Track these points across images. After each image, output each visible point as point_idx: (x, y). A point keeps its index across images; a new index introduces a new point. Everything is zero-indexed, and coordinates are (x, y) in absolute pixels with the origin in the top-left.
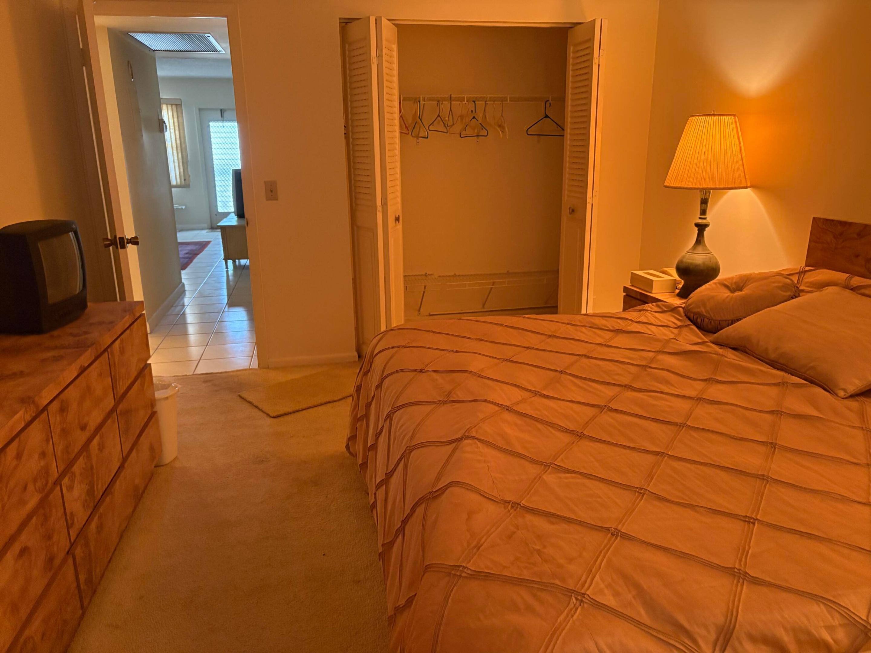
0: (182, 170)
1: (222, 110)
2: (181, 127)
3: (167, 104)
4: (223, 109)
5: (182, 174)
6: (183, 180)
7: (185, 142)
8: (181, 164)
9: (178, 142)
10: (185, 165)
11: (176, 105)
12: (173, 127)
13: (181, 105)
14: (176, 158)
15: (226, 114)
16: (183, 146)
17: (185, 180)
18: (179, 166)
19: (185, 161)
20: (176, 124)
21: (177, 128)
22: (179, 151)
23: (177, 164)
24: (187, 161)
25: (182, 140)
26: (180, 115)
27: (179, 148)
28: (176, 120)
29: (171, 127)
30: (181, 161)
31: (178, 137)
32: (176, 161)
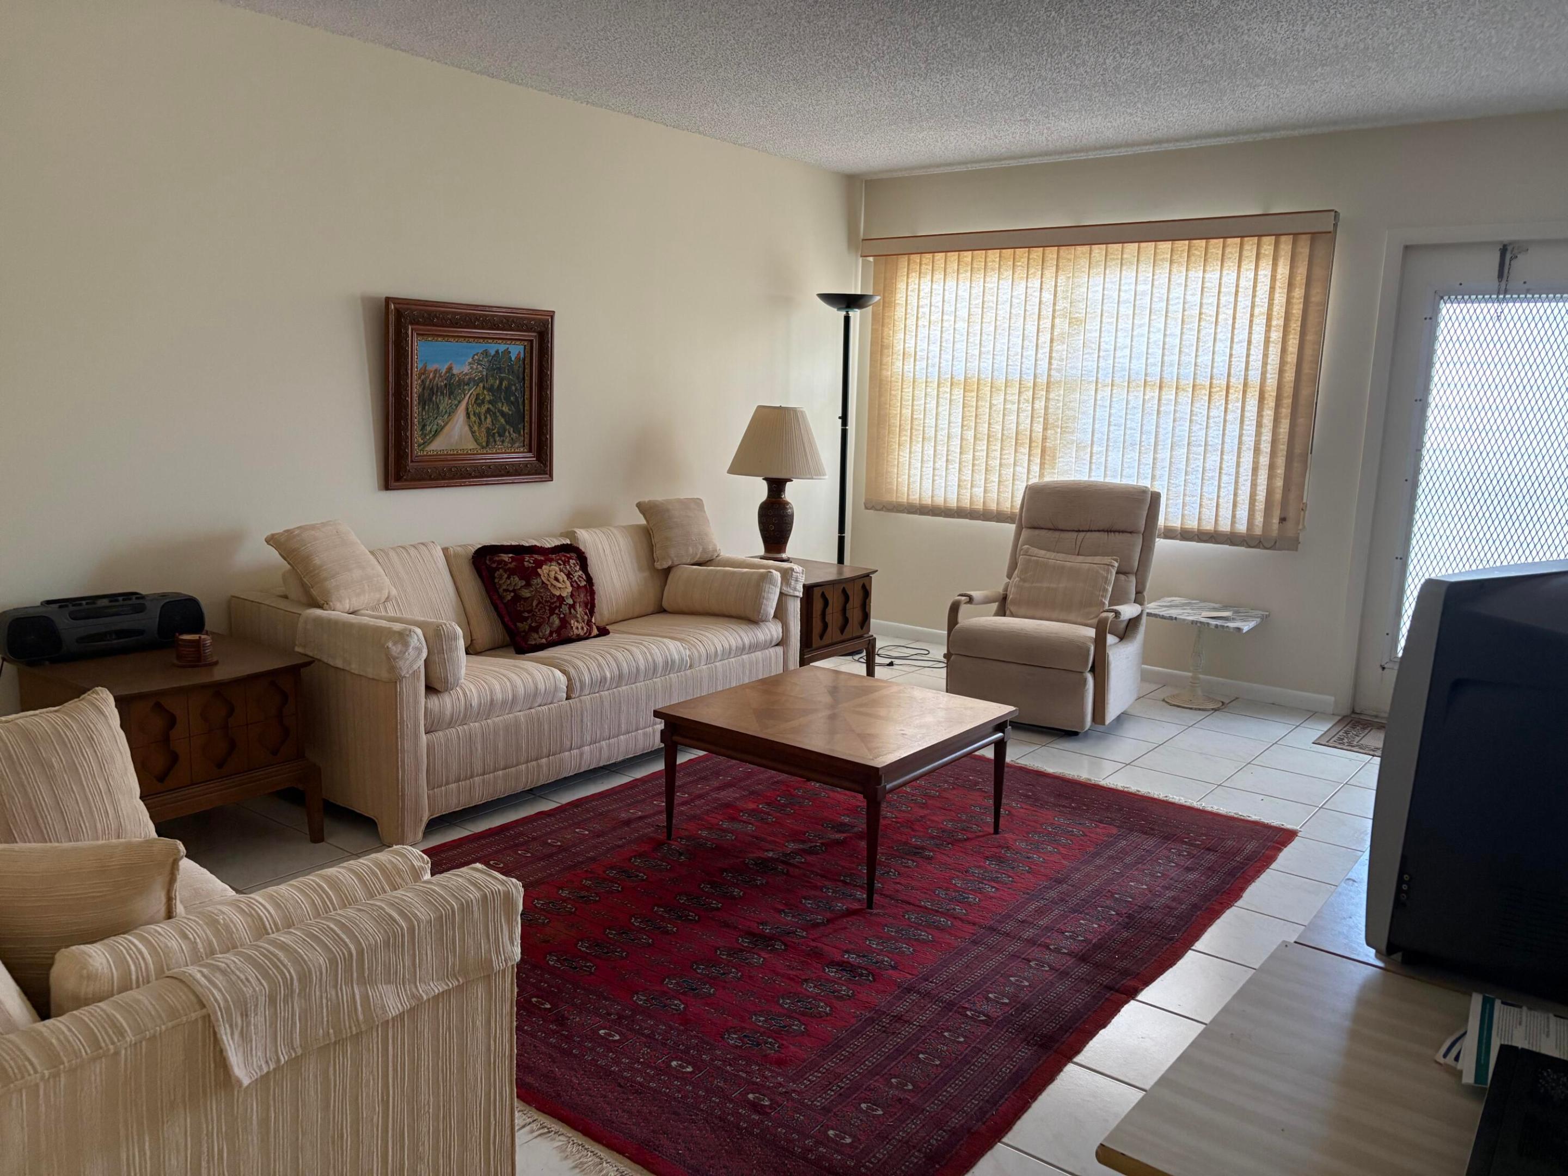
0: (1279, 483)
1: (1510, 248)
2: (1313, 319)
3: (1278, 236)
4: (1511, 243)
5: (1278, 496)
6: (1276, 521)
7: (1315, 379)
8: (1281, 461)
9: (1290, 376)
10: (1296, 465)
11: (1314, 236)
12: (1281, 322)
13: (1330, 235)
14: (1267, 437)
15: (1521, 266)
16: (1305, 392)
17: (1283, 520)
18: (1272, 467)
19: (1298, 450)
20: (1297, 310)
21: (1295, 326)
22: (1286, 411)
23: (1264, 460)
24: (1308, 449)
25: (1306, 369)
26: (1318, 272)
27: (1287, 402)
28: (1299, 293)
29: (1274, 323)
30: (1283, 448)
31: (1292, 358)
32: (1266, 447)
